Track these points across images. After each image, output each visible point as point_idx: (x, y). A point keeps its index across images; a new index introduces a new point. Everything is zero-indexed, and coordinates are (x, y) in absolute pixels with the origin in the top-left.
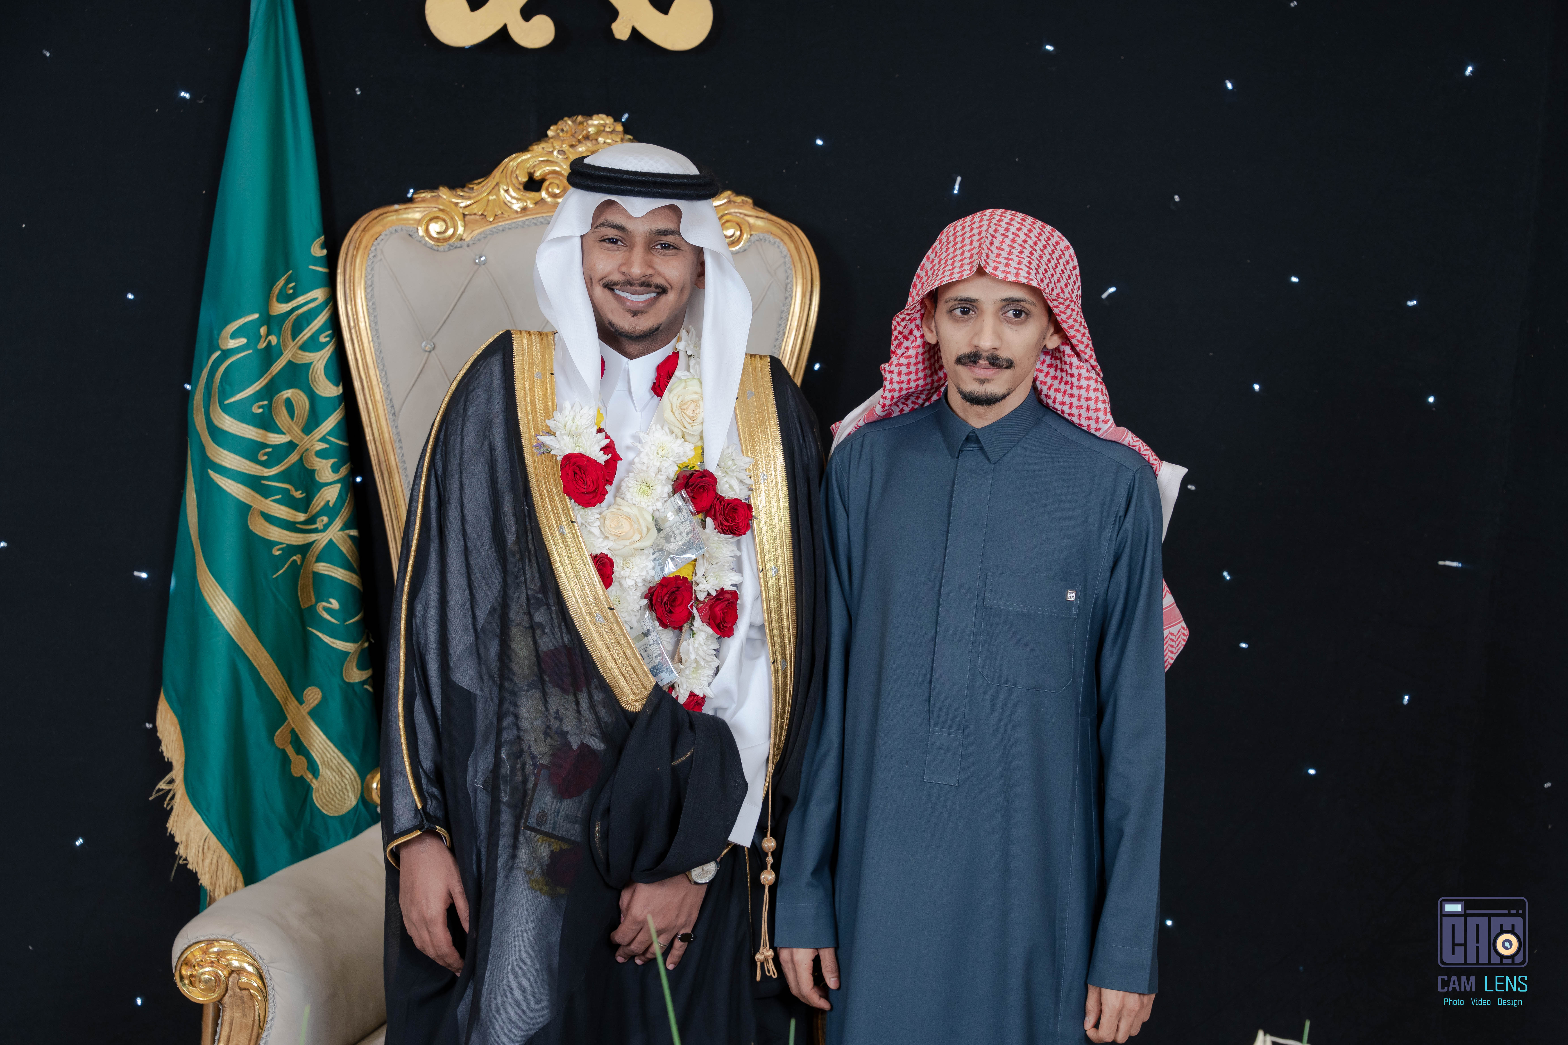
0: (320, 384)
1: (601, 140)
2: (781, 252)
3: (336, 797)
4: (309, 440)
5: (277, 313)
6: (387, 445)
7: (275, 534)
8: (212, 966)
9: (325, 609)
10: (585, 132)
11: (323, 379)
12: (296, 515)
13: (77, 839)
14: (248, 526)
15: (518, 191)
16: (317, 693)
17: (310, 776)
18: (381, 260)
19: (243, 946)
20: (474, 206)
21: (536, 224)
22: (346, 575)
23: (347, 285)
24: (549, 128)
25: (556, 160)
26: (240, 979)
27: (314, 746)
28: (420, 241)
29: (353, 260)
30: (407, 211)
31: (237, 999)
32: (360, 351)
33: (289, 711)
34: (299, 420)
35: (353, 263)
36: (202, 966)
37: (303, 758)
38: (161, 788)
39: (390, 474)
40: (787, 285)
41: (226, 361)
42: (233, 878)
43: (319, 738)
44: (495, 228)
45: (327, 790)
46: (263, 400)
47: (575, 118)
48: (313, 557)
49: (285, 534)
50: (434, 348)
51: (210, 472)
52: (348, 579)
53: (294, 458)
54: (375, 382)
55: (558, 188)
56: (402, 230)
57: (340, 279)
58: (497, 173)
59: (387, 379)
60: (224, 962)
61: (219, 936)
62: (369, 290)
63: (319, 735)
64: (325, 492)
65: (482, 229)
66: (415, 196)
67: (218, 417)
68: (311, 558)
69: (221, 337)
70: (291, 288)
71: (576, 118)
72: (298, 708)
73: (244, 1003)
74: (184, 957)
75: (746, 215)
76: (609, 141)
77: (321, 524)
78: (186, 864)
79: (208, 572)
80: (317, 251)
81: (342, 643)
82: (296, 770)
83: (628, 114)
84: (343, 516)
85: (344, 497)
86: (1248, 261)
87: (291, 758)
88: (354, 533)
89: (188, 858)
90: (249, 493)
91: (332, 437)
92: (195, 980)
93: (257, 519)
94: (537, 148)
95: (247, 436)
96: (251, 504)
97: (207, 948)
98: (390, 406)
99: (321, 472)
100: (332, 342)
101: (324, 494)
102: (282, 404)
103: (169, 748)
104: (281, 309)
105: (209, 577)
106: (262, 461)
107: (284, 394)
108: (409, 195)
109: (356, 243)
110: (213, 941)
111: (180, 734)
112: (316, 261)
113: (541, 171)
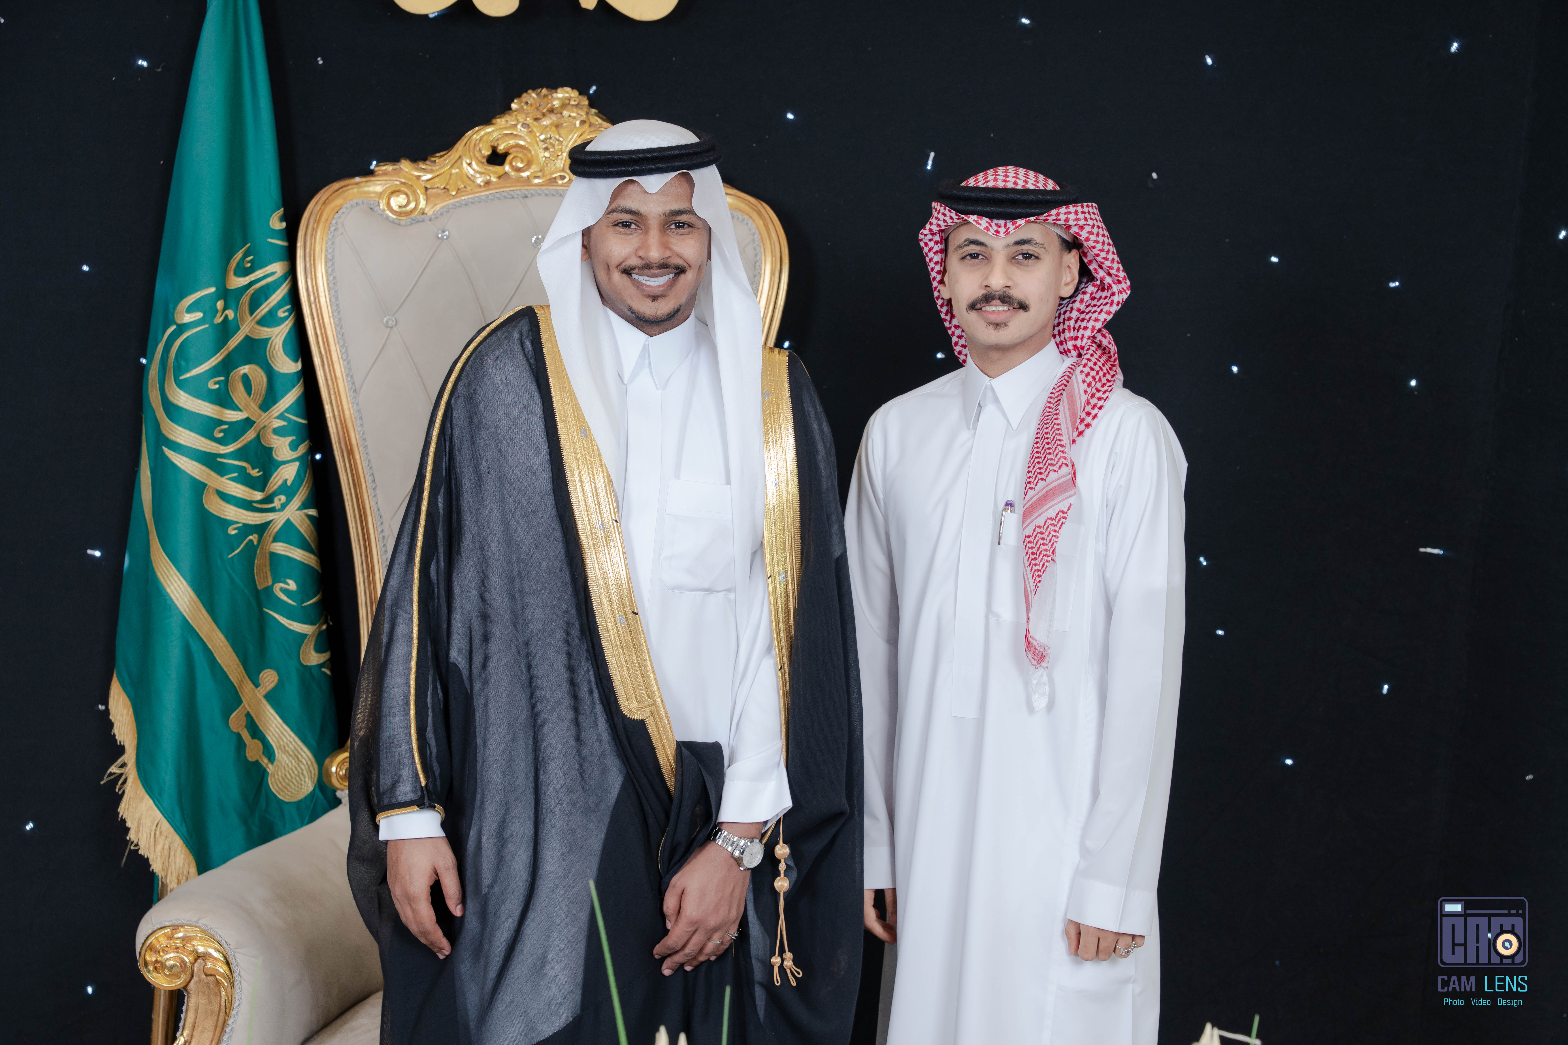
0: (278, 360)
1: (565, 113)
2: (750, 230)
3: (292, 782)
4: (267, 417)
5: (235, 287)
6: (347, 422)
8: (177, 952)
9: (282, 590)
10: (549, 105)
11: (281, 355)
12: (252, 494)
13: (27, 823)
14: (203, 505)
15: (481, 165)
16: (273, 676)
17: (266, 761)
18: (342, 233)
19: (209, 931)
20: (437, 180)
21: (499, 199)
22: (304, 555)
23: (308, 259)
24: (513, 101)
25: (520, 134)
26: (206, 964)
27: (270, 730)
28: (382, 215)
29: (314, 233)
30: (368, 184)
31: (203, 985)
32: (321, 326)
33: (244, 694)
34: (256, 396)
35: (313, 236)
36: (167, 951)
37: (259, 742)
38: (112, 771)
39: (351, 453)
40: (756, 263)
41: (183, 335)
42: (186, 865)
43: (275, 722)
44: (458, 202)
45: (283, 776)
46: (220, 376)
47: (539, 90)
48: (270, 537)
49: (242, 513)
50: (396, 325)
51: (165, 449)
52: (306, 560)
53: (251, 435)
54: (335, 358)
55: (522, 162)
56: (363, 203)
57: (299, 252)
58: (460, 146)
59: (347, 355)
60: (189, 947)
61: (184, 922)
62: (329, 264)
63: (275, 718)
64: (283, 471)
65: (445, 204)
66: (377, 169)
67: (173, 393)
68: (268, 538)
69: (176, 312)
70: (249, 262)
71: (541, 91)
72: (253, 690)
73: (210, 989)
74: (149, 941)
76: (573, 115)
77: (279, 503)
78: (138, 850)
79: (162, 551)
80: (277, 224)
81: (299, 625)
82: (251, 755)
83: (594, 88)
84: (301, 496)
85: (302, 475)
86: (1227, 240)
87: (246, 742)
88: (313, 512)
89: (139, 844)
90: (205, 471)
91: (290, 414)
92: (159, 966)
93: (212, 497)
94: (500, 122)
95: (202, 412)
96: (206, 482)
97: (172, 934)
98: (350, 383)
99: (279, 450)
100: (292, 316)
101: (281, 472)
102: (239, 380)
103: (122, 731)
104: (237, 283)
105: (163, 556)
106: (218, 438)
107: (240, 370)
108: (372, 167)
109: (316, 216)
110: (179, 926)
111: (133, 717)
112: (275, 234)
113: (505, 144)
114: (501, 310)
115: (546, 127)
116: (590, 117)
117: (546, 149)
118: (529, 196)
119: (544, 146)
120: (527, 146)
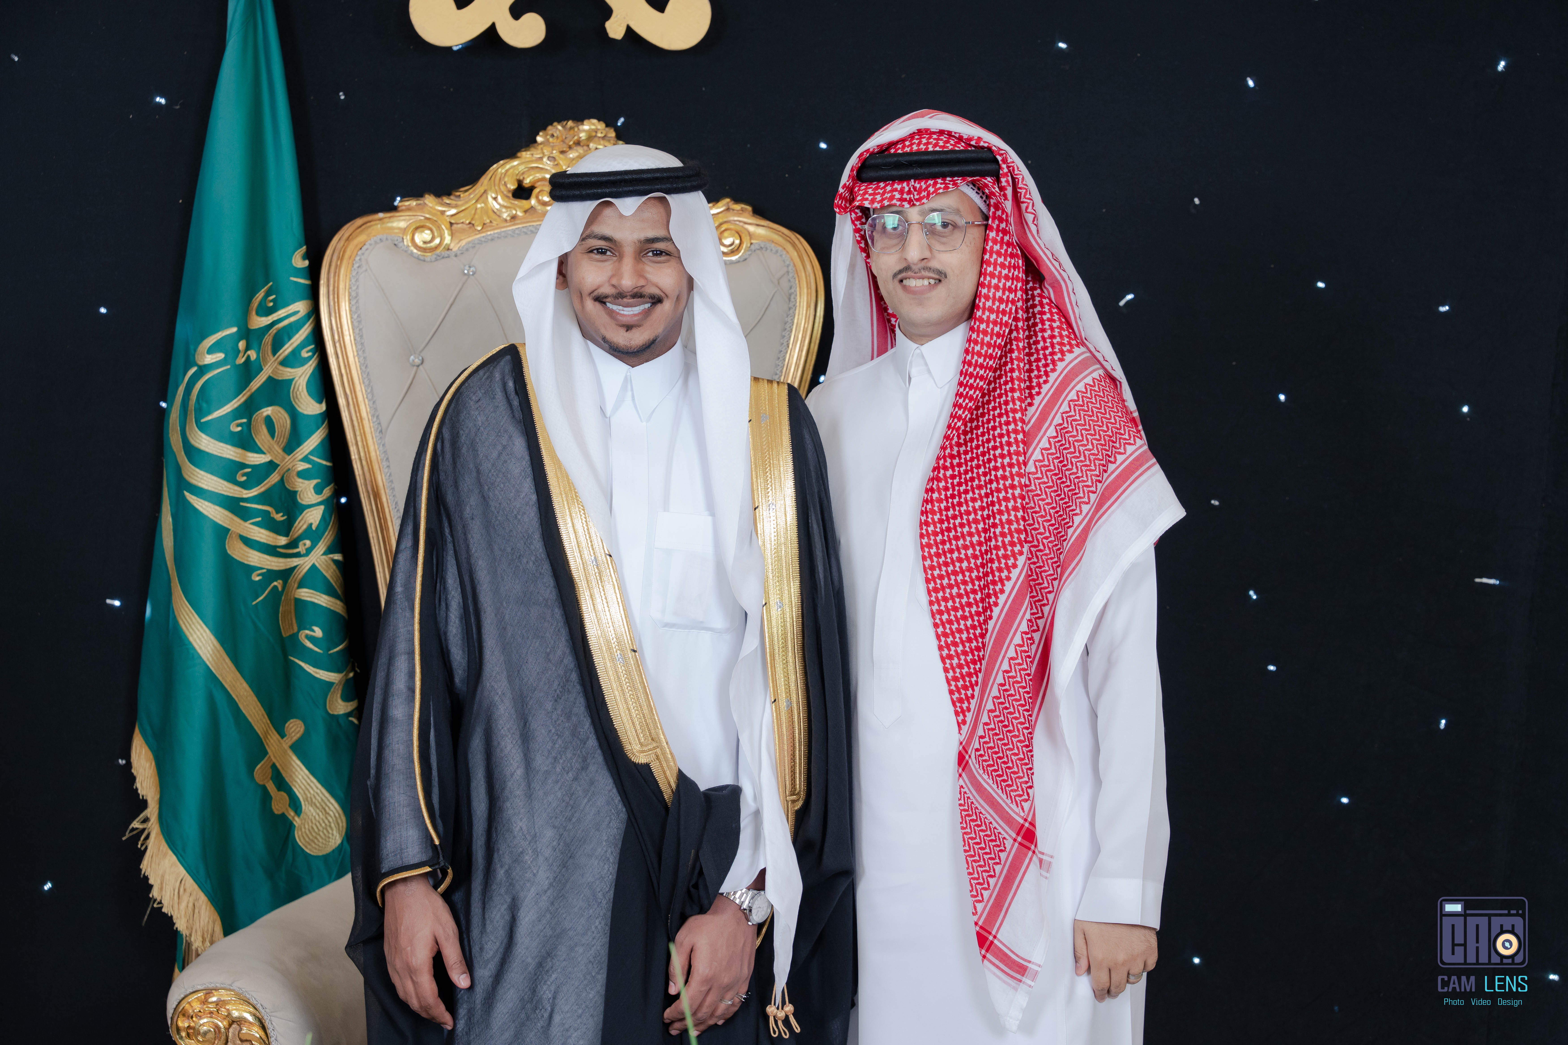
0: (302, 401)
1: (592, 145)
2: (784, 261)
3: (319, 835)
4: (291, 460)
5: (257, 327)
6: (373, 464)
7: (255, 558)
8: (211, 1017)
9: (307, 637)
10: (576, 138)
11: (305, 396)
12: (276, 539)
13: (45, 883)
14: (226, 550)
15: (506, 199)
16: (299, 725)
17: (292, 813)
18: (366, 270)
19: (244, 994)
20: (462, 215)
21: (526, 233)
22: (330, 601)
23: (331, 297)
24: (538, 134)
25: (546, 167)
26: (241, 1029)
27: (296, 781)
28: (407, 251)
29: (337, 269)
30: (392, 219)
32: (345, 366)
33: (269, 744)
34: (280, 439)
35: (337, 274)
36: (200, 1016)
37: (285, 795)
38: (134, 827)
39: (377, 495)
40: (790, 295)
41: (204, 377)
42: (211, 922)
43: (302, 773)
44: (484, 237)
45: (310, 829)
46: (242, 419)
47: (565, 123)
48: (294, 583)
49: (266, 559)
50: (422, 363)
51: (186, 494)
52: (331, 606)
53: (274, 478)
54: (360, 399)
56: (387, 239)
57: (323, 291)
58: (485, 180)
59: (373, 395)
60: (224, 1012)
61: (218, 985)
62: (353, 302)
63: (301, 769)
64: (308, 515)
65: (470, 239)
66: (400, 204)
67: (195, 436)
69: (197, 353)
70: (271, 301)
71: (567, 123)
72: (279, 741)
74: (181, 1006)
75: (745, 223)
77: (304, 548)
78: (161, 908)
79: (184, 599)
80: (299, 262)
81: (326, 672)
82: (277, 807)
83: (621, 120)
84: (326, 540)
85: (328, 518)
86: (1272, 266)
87: (272, 794)
88: (338, 557)
89: (163, 902)
90: (228, 516)
91: (315, 457)
92: (192, 1032)
93: (235, 543)
94: (525, 155)
95: (225, 456)
96: (229, 527)
97: (205, 998)
98: (376, 424)
99: (303, 493)
100: (315, 356)
101: (306, 516)
102: (262, 422)
103: (144, 784)
104: (260, 323)
105: (186, 605)
106: (241, 482)
107: (263, 412)
108: (396, 203)
109: (339, 253)
110: (212, 990)
111: (155, 770)
112: (298, 272)
113: (531, 178)
115: (573, 159)
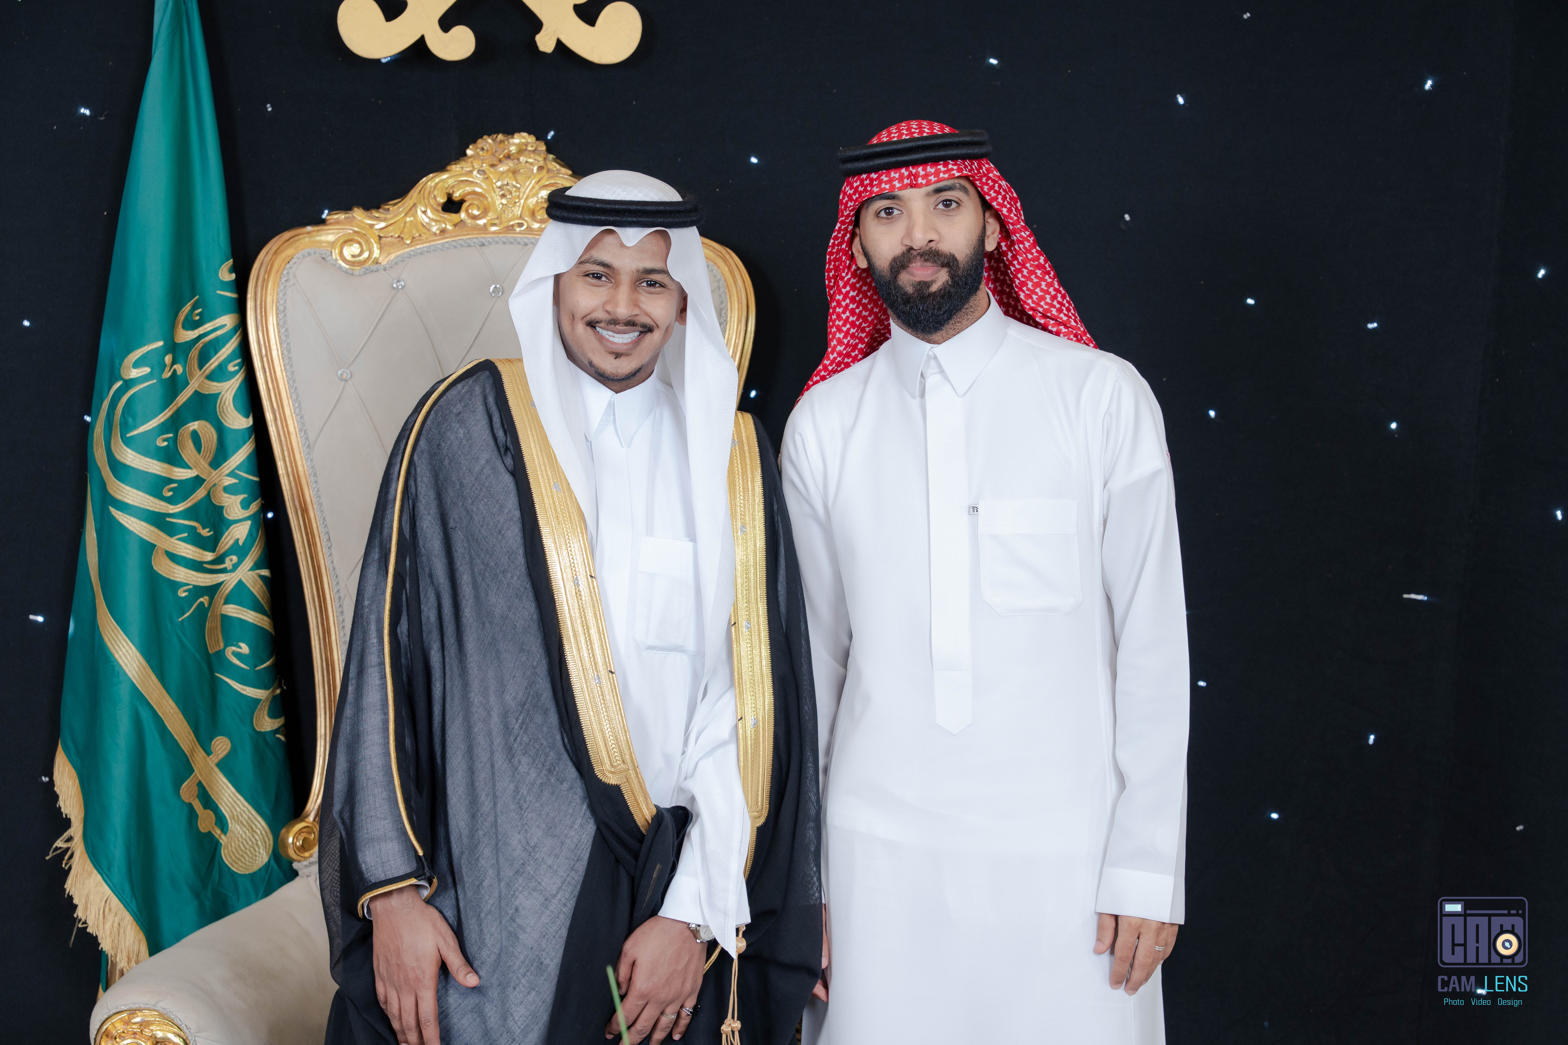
0: (229, 416)
1: (522, 159)
3: (246, 853)
4: (218, 475)
5: (183, 341)
6: (301, 480)
7: (181, 574)
8: (135, 1038)
9: (234, 653)
10: (506, 151)
11: (232, 410)
12: (202, 554)
14: (152, 566)
15: (436, 213)
16: (226, 743)
17: (218, 831)
18: (294, 284)
19: (168, 1015)
20: (391, 228)
21: (455, 247)
22: (256, 617)
23: (259, 311)
24: (468, 147)
25: (476, 181)
27: (222, 799)
28: (334, 265)
29: (265, 284)
30: (320, 233)
32: (273, 382)
33: (196, 762)
34: (206, 454)
35: (265, 287)
36: (124, 1037)
37: (211, 813)
38: (58, 846)
39: (305, 511)
41: (129, 391)
42: (137, 945)
43: (228, 791)
44: (413, 251)
45: (237, 847)
46: (168, 433)
47: (495, 136)
48: (221, 599)
49: (192, 575)
50: (351, 378)
51: (112, 509)
52: (259, 622)
53: (201, 493)
54: (288, 414)
55: (478, 209)
56: (315, 253)
57: (250, 304)
58: (414, 193)
59: (301, 409)
60: (147, 1032)
61: (141, 1005)
62: (281, 316)
63: (228, 787)
64: (234, 530)
65: (399, 253)
66: (329, 217)
67: (120, 450)
68: (219, 600)
69: (122, 367)
70: (197, 315)
71: (497, 137)
72: (205, 758)
74: (105, 1027)
76: (531, 160)
77: (230, 564)
78: (86, 928)
79: (110, 616)
80: (226, 275)
81: (252, 689)
82: (203, 826)
83: (552, 133)
84: (253, 556)
85: (254, 534)
86: (1202, 282)
87: (198, 812)
88: (265, 572)
89: (87, 922)
90: (153, 532)
91: (241, 471)
93: (161, 558)
94: (455, 168)
95: (150, 471)
96: (155, 543)
97: (129, 1019)
98: (304, 438)
99: (230, 508)
100: (242, 370)
101: (233, 531)
102: (188, 436)
103: (68, 803)
104: (186, 337)
105: (111, 621)
106: (167, 497)
107: (190, 426)
108: (324, 216)
109: (267, 267)
110: (136, 1010)
111: (79, 789)
112: (224, 285)
113: (461, 191)
114: (459, 361)
115: (503, 173)
116: (548, 162)
117: (503, 196)
118: (486, 244)
119: (501, 193)
120: (483, 193)
